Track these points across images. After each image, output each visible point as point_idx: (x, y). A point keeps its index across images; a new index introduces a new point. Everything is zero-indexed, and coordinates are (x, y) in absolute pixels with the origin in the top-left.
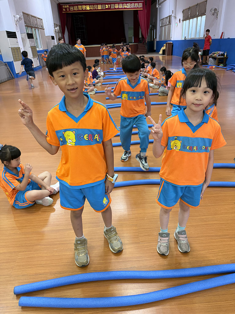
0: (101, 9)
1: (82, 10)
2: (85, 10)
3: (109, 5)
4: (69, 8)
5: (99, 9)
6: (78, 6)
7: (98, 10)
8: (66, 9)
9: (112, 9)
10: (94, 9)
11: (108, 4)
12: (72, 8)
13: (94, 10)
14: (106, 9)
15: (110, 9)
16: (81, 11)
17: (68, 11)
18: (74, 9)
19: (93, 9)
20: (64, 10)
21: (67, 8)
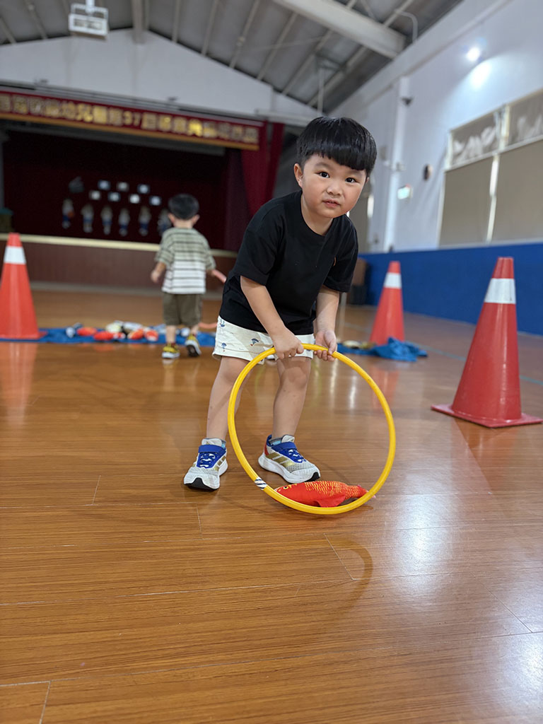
0: (104, 121)
1: (29, 113)
3: (137, 116)
5: (96, 120)
6: (15, 97)
7: (93, 123)
9: (146, 130)
10: (79, 118)
11: (133, 110)
13: (74, 120)
14: (125, 126)
15: (139, 127)
19: (73, 117)
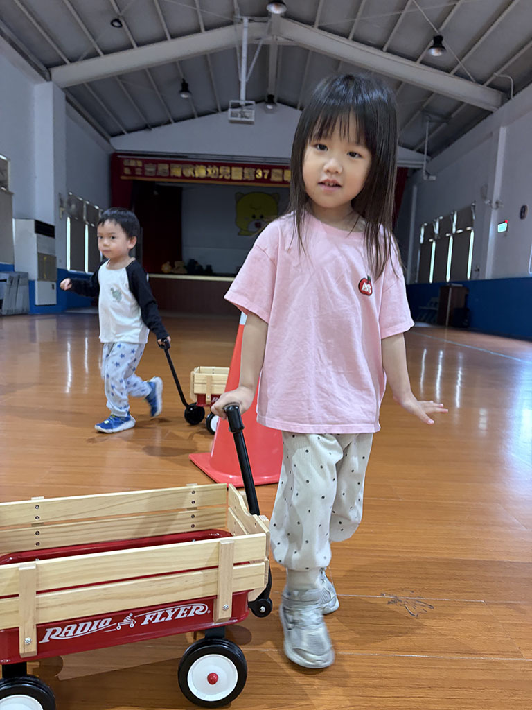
0: (240, 178)
1: (183, 177)
2: (191, 178)
3: (267, 172)
4: (143, 168)
5: (234, 177)
6: (172, 165)
7: (231, 180)
8: (133, 169)
9: (274, 182)
10: (221, 177)
11: (263, 167)
12: (150, 169)
13: (218, 179)
14: (257, 180)
15: (268, 180)
16: (177, 178)
17: (139, 176)
18: (157, 170)
19: (215, 177)
20: (127, 171)
21: (137, 167)
